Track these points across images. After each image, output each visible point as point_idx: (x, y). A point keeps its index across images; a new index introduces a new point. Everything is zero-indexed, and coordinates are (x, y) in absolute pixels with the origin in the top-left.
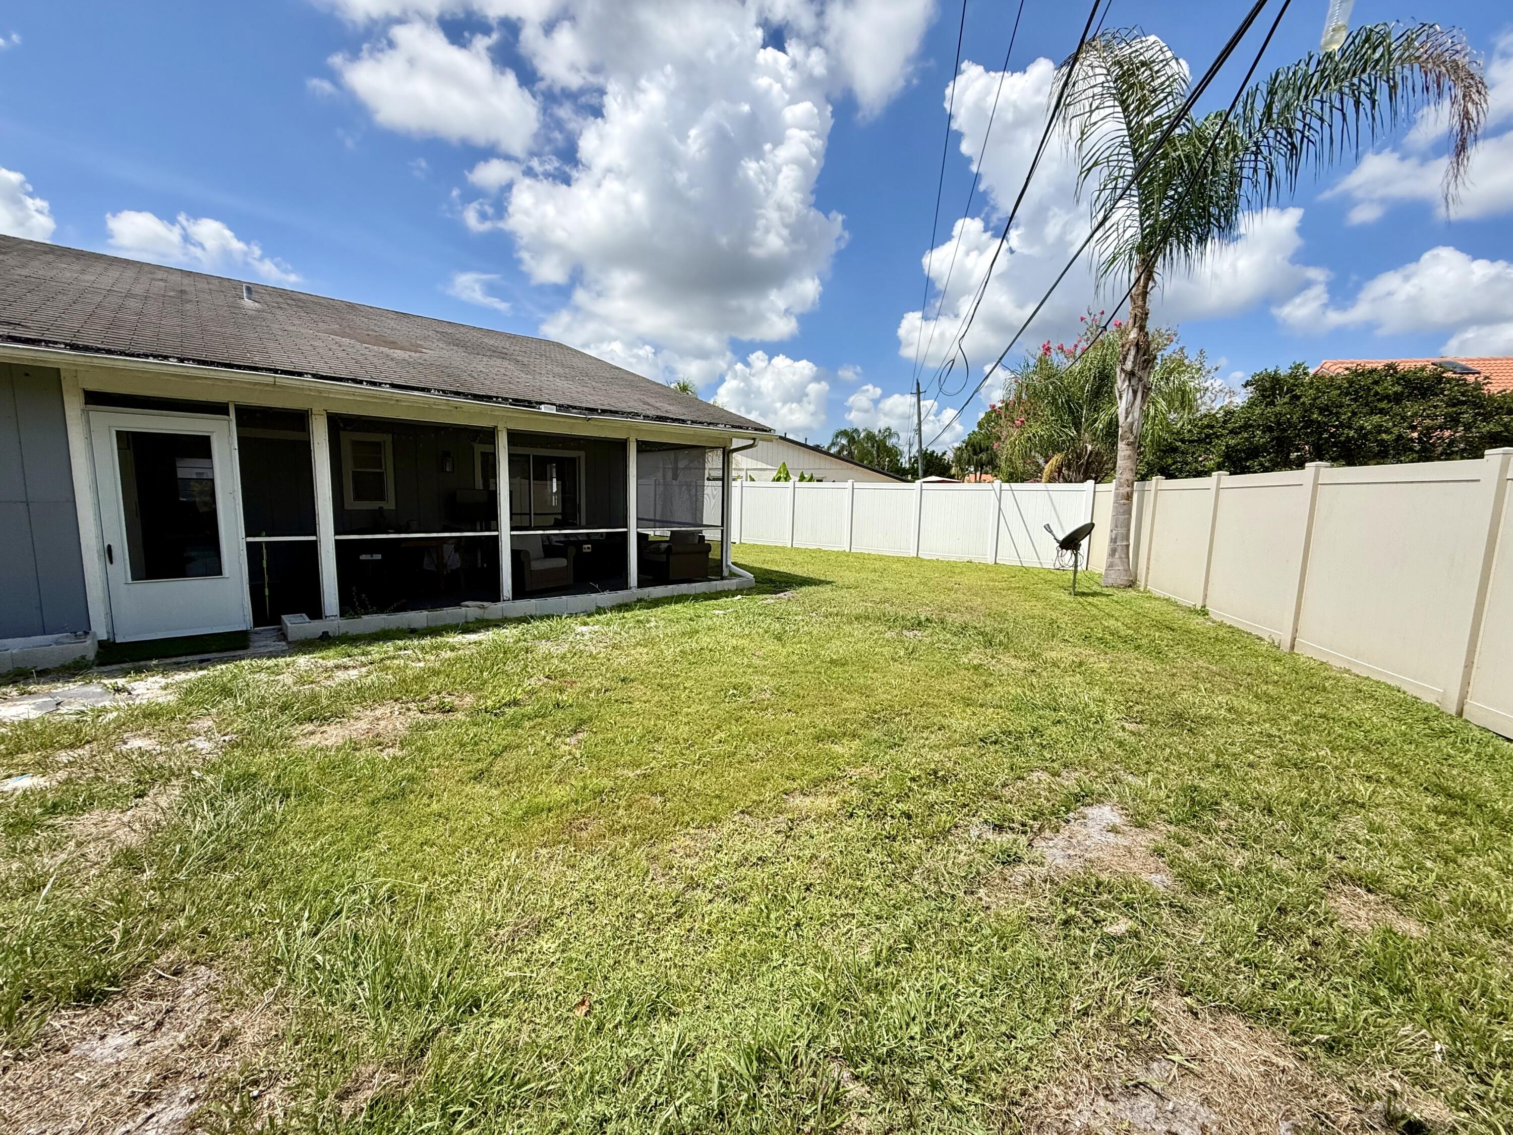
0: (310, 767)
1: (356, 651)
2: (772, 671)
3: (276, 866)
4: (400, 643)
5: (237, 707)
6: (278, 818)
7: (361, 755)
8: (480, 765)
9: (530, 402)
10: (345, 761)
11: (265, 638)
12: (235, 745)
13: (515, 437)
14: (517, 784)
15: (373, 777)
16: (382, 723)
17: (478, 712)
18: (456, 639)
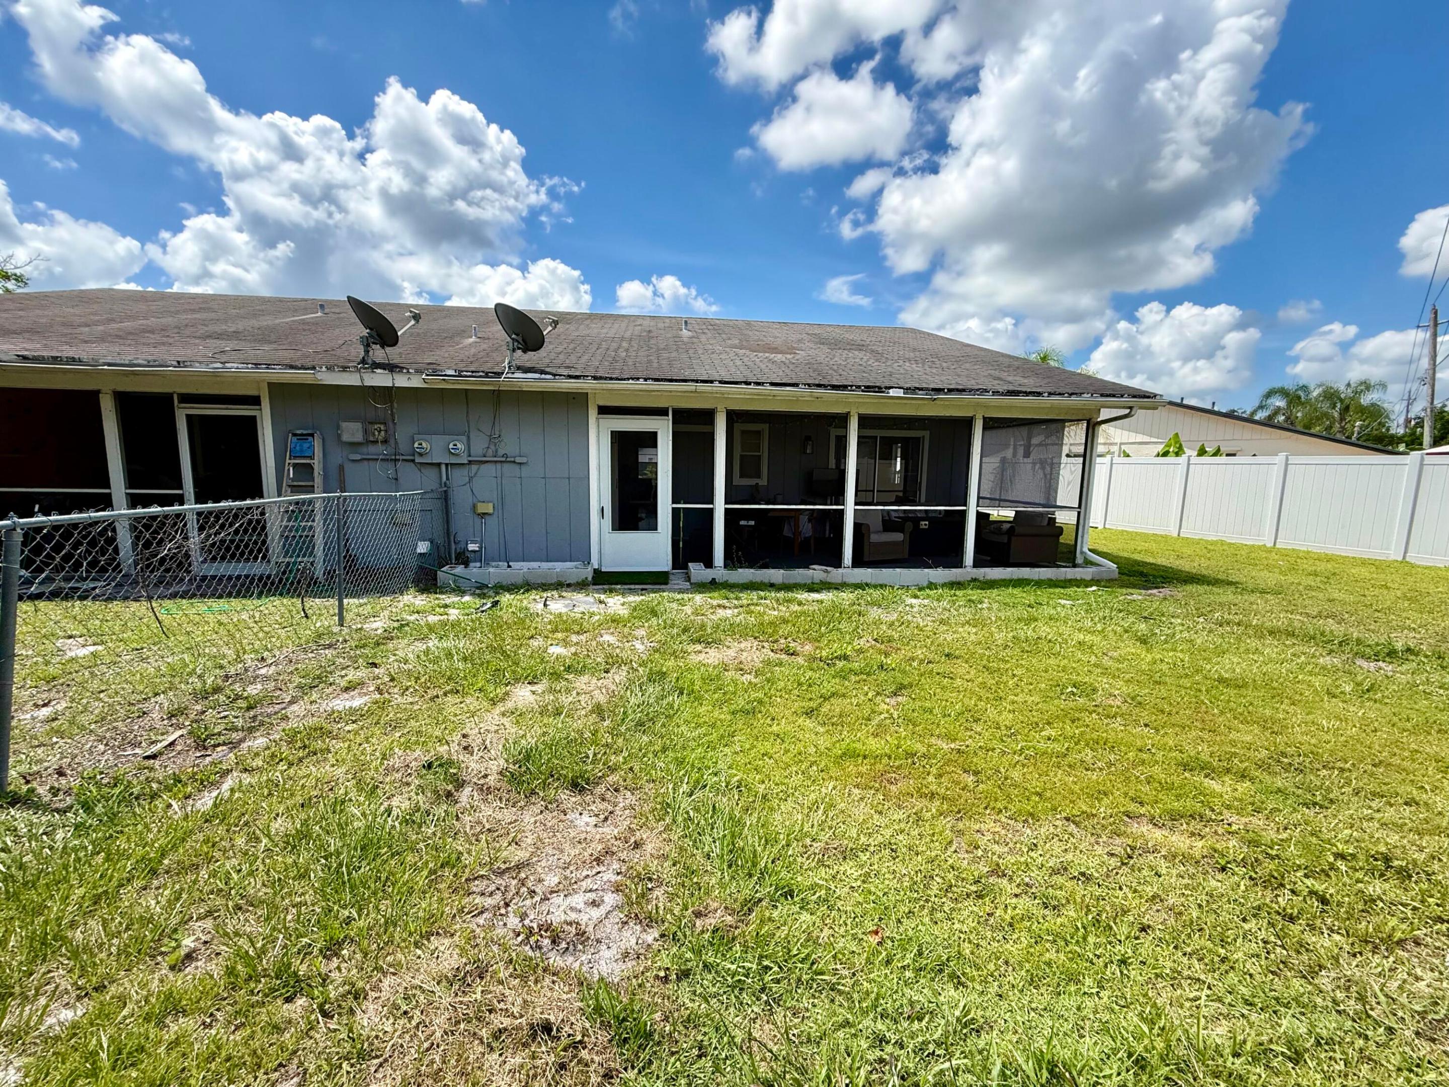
0: (697, 676)
1: (732, 595)
2: (1128, 676)
3: (672, 740)
4: (762, 593)
5: (659, 625)
6: (676, 707)
7: (730, 674)
8: (811, 704)
9: (880, 388)
10: (718, 677)
11: (677, 580)
12: (656, 651)
13: (865, 421)
14: (839, 728)
15: (735, 693)
16: (745, 654)
17: (815, 659)
18: (803, 596)
